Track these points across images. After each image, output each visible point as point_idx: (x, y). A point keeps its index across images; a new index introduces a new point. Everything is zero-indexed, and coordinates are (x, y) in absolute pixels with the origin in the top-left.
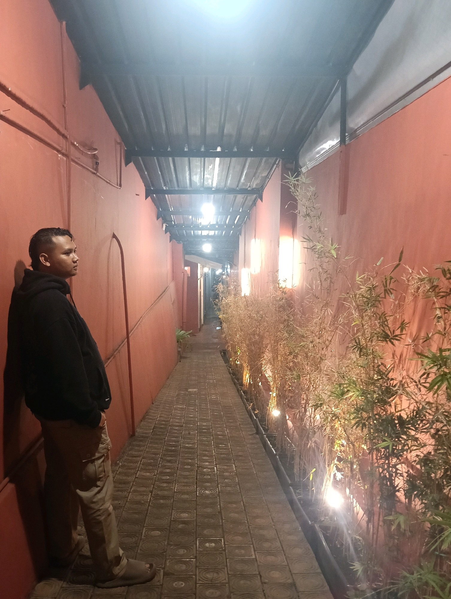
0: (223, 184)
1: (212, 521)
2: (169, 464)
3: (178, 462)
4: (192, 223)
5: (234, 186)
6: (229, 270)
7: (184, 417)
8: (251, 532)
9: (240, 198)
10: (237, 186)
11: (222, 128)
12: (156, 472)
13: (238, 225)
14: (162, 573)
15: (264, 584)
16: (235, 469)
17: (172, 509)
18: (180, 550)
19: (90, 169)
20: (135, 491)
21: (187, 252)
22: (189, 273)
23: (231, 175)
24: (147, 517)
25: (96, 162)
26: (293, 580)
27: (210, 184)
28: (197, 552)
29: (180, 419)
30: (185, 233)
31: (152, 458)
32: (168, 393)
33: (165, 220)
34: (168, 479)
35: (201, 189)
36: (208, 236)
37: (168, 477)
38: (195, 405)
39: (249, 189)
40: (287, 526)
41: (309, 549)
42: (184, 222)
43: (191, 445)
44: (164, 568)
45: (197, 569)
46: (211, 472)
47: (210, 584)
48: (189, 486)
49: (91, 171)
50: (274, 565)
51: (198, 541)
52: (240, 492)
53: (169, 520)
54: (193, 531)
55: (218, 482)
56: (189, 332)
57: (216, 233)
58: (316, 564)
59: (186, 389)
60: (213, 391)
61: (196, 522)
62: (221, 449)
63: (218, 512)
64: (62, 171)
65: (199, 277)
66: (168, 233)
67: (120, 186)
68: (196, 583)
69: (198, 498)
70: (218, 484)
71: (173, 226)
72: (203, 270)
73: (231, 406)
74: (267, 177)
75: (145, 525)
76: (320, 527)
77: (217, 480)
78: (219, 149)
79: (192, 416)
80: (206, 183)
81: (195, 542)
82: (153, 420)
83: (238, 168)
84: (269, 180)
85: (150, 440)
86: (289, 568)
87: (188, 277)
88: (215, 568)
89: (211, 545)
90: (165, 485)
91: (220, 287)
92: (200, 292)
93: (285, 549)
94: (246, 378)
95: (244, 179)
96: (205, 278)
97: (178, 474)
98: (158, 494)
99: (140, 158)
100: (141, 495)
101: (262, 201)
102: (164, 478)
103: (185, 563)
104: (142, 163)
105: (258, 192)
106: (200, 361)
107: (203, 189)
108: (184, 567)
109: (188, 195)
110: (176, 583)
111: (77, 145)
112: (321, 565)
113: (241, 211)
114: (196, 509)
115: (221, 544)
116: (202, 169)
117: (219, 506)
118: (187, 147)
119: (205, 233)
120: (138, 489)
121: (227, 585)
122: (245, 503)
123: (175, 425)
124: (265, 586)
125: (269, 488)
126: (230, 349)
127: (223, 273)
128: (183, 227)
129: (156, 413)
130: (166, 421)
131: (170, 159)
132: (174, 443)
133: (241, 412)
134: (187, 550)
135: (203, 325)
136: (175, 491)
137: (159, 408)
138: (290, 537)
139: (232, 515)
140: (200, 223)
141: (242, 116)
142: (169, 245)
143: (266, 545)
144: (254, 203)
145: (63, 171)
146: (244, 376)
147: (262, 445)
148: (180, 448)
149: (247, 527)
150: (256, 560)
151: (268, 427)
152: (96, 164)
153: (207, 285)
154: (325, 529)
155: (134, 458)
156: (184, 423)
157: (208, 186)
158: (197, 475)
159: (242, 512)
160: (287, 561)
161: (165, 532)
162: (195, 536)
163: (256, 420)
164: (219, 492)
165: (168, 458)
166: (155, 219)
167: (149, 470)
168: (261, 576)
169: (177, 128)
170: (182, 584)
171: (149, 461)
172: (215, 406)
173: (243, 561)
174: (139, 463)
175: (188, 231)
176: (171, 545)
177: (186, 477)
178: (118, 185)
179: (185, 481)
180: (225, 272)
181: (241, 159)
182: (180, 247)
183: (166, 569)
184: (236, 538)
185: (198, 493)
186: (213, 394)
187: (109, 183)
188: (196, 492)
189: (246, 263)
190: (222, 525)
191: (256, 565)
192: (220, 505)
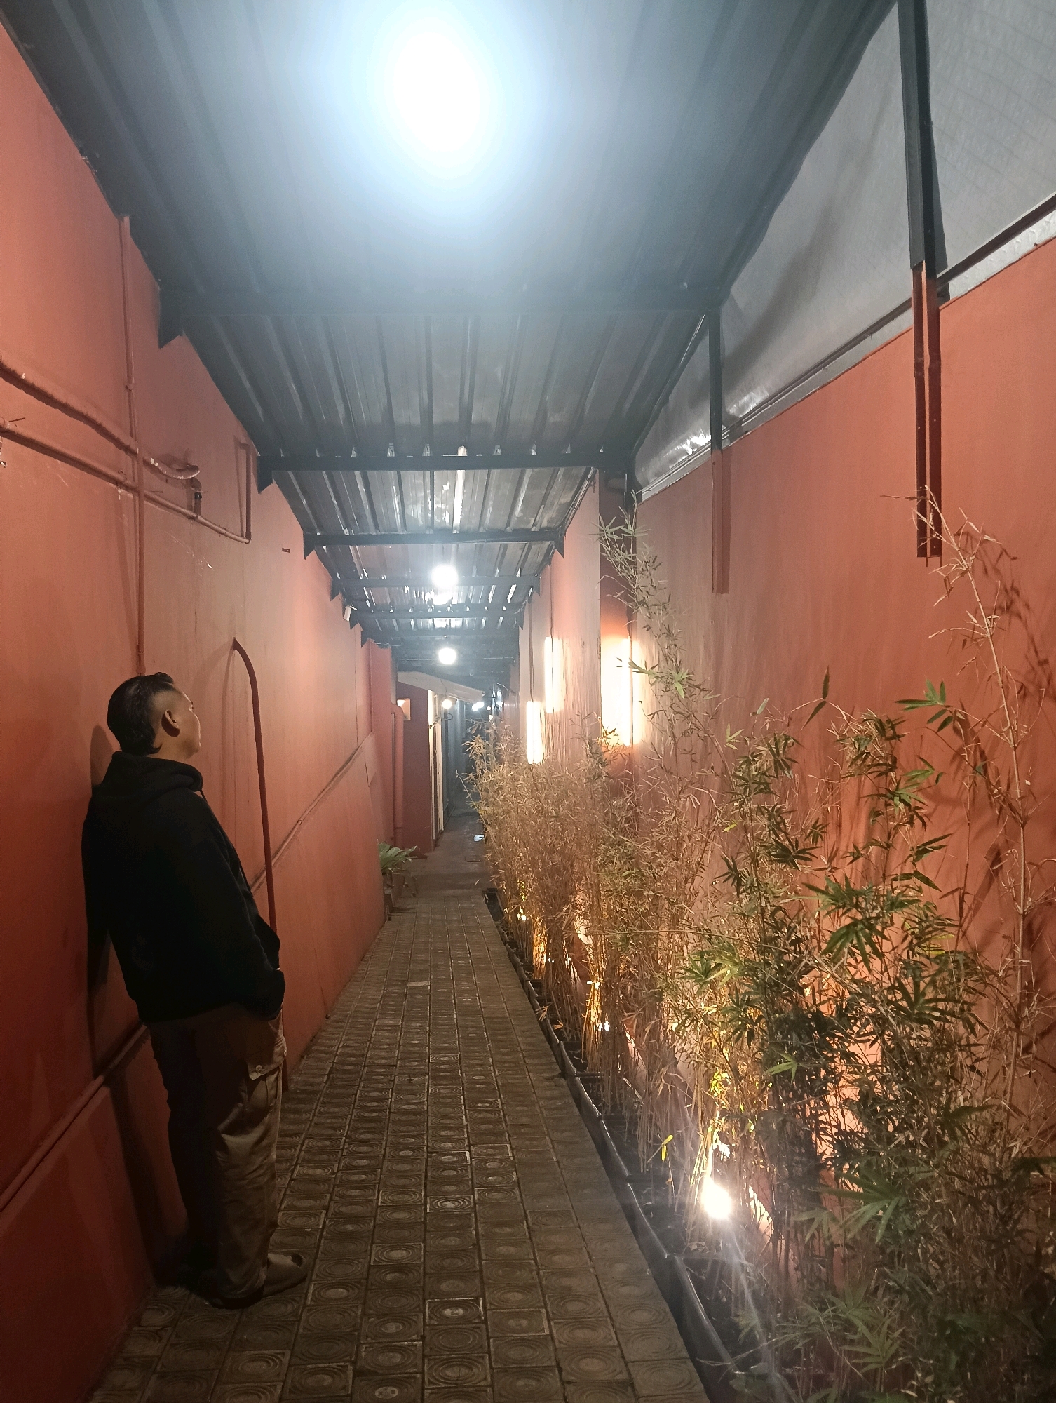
0: (475, 521)
1: (460, 1263)
2: (365, 1149)
3: (384, 1143)
4: (412, 603)
5: (501, 525)
6: (500, 703)
7: (399, 1045)
8: (544, 1282)
9: (514, 548)
10: (508, 525)
11: (466, 411)
12: (337, 1165)
13: (515, 605)
14: (351, 1372)
15: (567, 1386)
16: (510, 1155)
17: (373, 1243)
18: (388, 1325)
19: (182, 510)
20: (289, 1208)
21: (401, 665)
22: (407, 712)
23: (491, 503)
24: (318, 1261)
25: (196, 494)
26: (629, 1374)
27: (447, 521)
28: (427, 1327)
29: (389, 1051)
30: (395, 625)
31: (328, 1138)
32: (363, 993)
33: (348, 600)
34: (362, 1181)
35: (428, 532)
36: (448, 630)
37: (364, 1177)
38: (424, 1017)
39: (533, 530)
40: (621, 1267)
41: (665, 1312)
42: (392, 602)
43: (414, 1107)
44: (354, 1363)
45: (426, 1361)
46: (457, 1162)
47: (453, 1390)
48: (409, 1193)
49: (185, 515)
50: (590, 1348)
51: (427, 1306)
52: (522, 1202)
53: (366, 1265)
54: (417, 1285)
55: (472, 1183)
56: (410, 850)
57: (467, 622)
58: (679, 1342)
59: (405, 983)
60: (465, 985)
61: (424, 1268)
62: (480, 1112)
63: (473, 1245)
64: (125, 522)
65: (431, 722)
66: (358, 626)
67: (248, 537)
68: (423, 1389)
69: (428, 1218)
70: (473, 1188)
71: (368, 610)
72: (440, 705)
73: (506, 1018)
74: (570, 505)
75: (314, 1277)
76: (687, 1262)
77: (472, 1180)
78: (462, 452)
79: (416, 1042)
80: (437, 520)
81: (421, 1307)
82: (326, 1054)
83: (507, 488)
84: (576, 511)
85: (322, 1099)
86: (622, 1352)
87: (406, 722)
88: (464, 1358)
89: (456, 1312)
90: (356, 1192)
91: (478, 745)
92: (435, 755)
93: (613, 1313)
94: (540, 950)
95: (521, 511)
96: (446, 723)
97: (385, 1168)
98: (340, 1213)
99: (291, 474)
100: (304, 1215)
101: (563, 556)
102: (354, 1178)
103: (401, 1350)
104: (295, 484)
105: (555, 537)
106: (437, 917)
107: (432, 532)
108: (397, 1358)
109: (399, 546)
110: (381, 1389)
111: (157, 465)
112: (688, 1344)
113: (519, 574)
114: (424, 1241)
115: (478, 1309)
116: (428, 491)
117: (474, 1232)
118: (392, 448)
119: (440, 623)
120: (298, 1204)
121: (488, 1389)
122: (531, 1225)
123: (378, 1064)
124: (570, 1388)
125: (585, 1191)
126: (503, 885)
127: (489, 708)
128: (392, 611)
129: (334, 1039)
130: (359, 1056)
131: (358, 474)
132: (376, 1104)
133: (528, 1031)
134: (404, 1325)
135: (442, 832)
136: (379, 1204)
137: (342, 1027)
138: (625, 1290)
139: (503, 1249)
140: (430, 602)
141: (508, 388)
142: (360, 652)
143: (574, 1307)
144: (547, 559)
145: (128, 521)
146: (536, 949)
147: (571, 1100)
148: (390, 1112)
149: (535, 1273)
150: (553, 1339)
151: (585, 1059)
152: (196, 498)
153: (451, 738)
154: (696, 1265)
155: (288, 1139)
156: (398, 1060)
157: (443, 525)
158: (426, 1170)
159: (525, 1242)
160: (617, 1337)
161: (357, 1291)
162: (421, 1296)
163: (559, 1044)
164: (475, 1204)
165: (362, 1136)
166: (327, 597)
167: (321, 1162)
168: (560, 1371)
169: (370, 413)
170: (393, 1392)
171: (320, 1144)
172: (470, 1018)
173: (523, 1342)
174: (298, 1149)
175: (402, 621)
176: (370, 1316)
177: (402, 1175)
178: (242, 536)
179: (402, 1182)
180: (493, 707)
181: (513, 472)
182: (386, 654)
183: (359, 1364)
184: (510, 1296)
185: (428, 1206)
186: (467, 991)
187: (223, 534)
188: (425, 1204)
189: (535, 690)
190: (481, 1271)
191: (551, 1348)
192: (476, 1230)
